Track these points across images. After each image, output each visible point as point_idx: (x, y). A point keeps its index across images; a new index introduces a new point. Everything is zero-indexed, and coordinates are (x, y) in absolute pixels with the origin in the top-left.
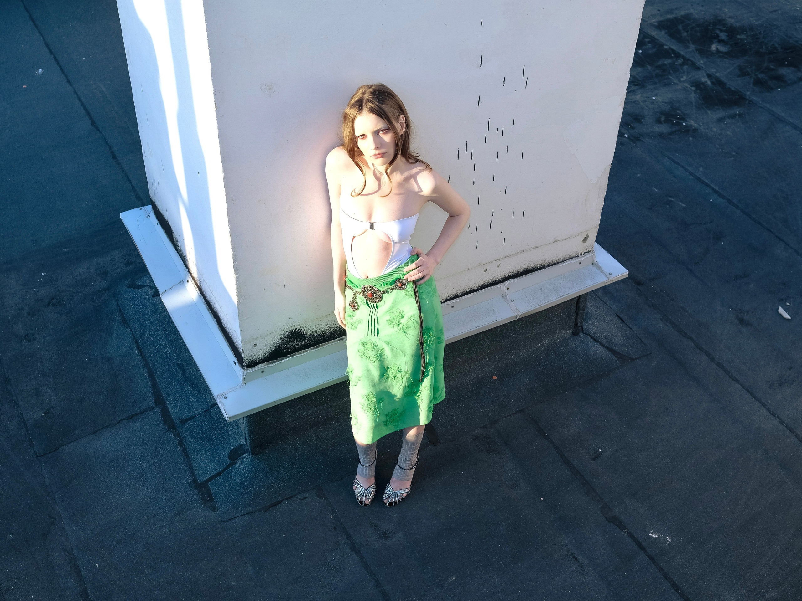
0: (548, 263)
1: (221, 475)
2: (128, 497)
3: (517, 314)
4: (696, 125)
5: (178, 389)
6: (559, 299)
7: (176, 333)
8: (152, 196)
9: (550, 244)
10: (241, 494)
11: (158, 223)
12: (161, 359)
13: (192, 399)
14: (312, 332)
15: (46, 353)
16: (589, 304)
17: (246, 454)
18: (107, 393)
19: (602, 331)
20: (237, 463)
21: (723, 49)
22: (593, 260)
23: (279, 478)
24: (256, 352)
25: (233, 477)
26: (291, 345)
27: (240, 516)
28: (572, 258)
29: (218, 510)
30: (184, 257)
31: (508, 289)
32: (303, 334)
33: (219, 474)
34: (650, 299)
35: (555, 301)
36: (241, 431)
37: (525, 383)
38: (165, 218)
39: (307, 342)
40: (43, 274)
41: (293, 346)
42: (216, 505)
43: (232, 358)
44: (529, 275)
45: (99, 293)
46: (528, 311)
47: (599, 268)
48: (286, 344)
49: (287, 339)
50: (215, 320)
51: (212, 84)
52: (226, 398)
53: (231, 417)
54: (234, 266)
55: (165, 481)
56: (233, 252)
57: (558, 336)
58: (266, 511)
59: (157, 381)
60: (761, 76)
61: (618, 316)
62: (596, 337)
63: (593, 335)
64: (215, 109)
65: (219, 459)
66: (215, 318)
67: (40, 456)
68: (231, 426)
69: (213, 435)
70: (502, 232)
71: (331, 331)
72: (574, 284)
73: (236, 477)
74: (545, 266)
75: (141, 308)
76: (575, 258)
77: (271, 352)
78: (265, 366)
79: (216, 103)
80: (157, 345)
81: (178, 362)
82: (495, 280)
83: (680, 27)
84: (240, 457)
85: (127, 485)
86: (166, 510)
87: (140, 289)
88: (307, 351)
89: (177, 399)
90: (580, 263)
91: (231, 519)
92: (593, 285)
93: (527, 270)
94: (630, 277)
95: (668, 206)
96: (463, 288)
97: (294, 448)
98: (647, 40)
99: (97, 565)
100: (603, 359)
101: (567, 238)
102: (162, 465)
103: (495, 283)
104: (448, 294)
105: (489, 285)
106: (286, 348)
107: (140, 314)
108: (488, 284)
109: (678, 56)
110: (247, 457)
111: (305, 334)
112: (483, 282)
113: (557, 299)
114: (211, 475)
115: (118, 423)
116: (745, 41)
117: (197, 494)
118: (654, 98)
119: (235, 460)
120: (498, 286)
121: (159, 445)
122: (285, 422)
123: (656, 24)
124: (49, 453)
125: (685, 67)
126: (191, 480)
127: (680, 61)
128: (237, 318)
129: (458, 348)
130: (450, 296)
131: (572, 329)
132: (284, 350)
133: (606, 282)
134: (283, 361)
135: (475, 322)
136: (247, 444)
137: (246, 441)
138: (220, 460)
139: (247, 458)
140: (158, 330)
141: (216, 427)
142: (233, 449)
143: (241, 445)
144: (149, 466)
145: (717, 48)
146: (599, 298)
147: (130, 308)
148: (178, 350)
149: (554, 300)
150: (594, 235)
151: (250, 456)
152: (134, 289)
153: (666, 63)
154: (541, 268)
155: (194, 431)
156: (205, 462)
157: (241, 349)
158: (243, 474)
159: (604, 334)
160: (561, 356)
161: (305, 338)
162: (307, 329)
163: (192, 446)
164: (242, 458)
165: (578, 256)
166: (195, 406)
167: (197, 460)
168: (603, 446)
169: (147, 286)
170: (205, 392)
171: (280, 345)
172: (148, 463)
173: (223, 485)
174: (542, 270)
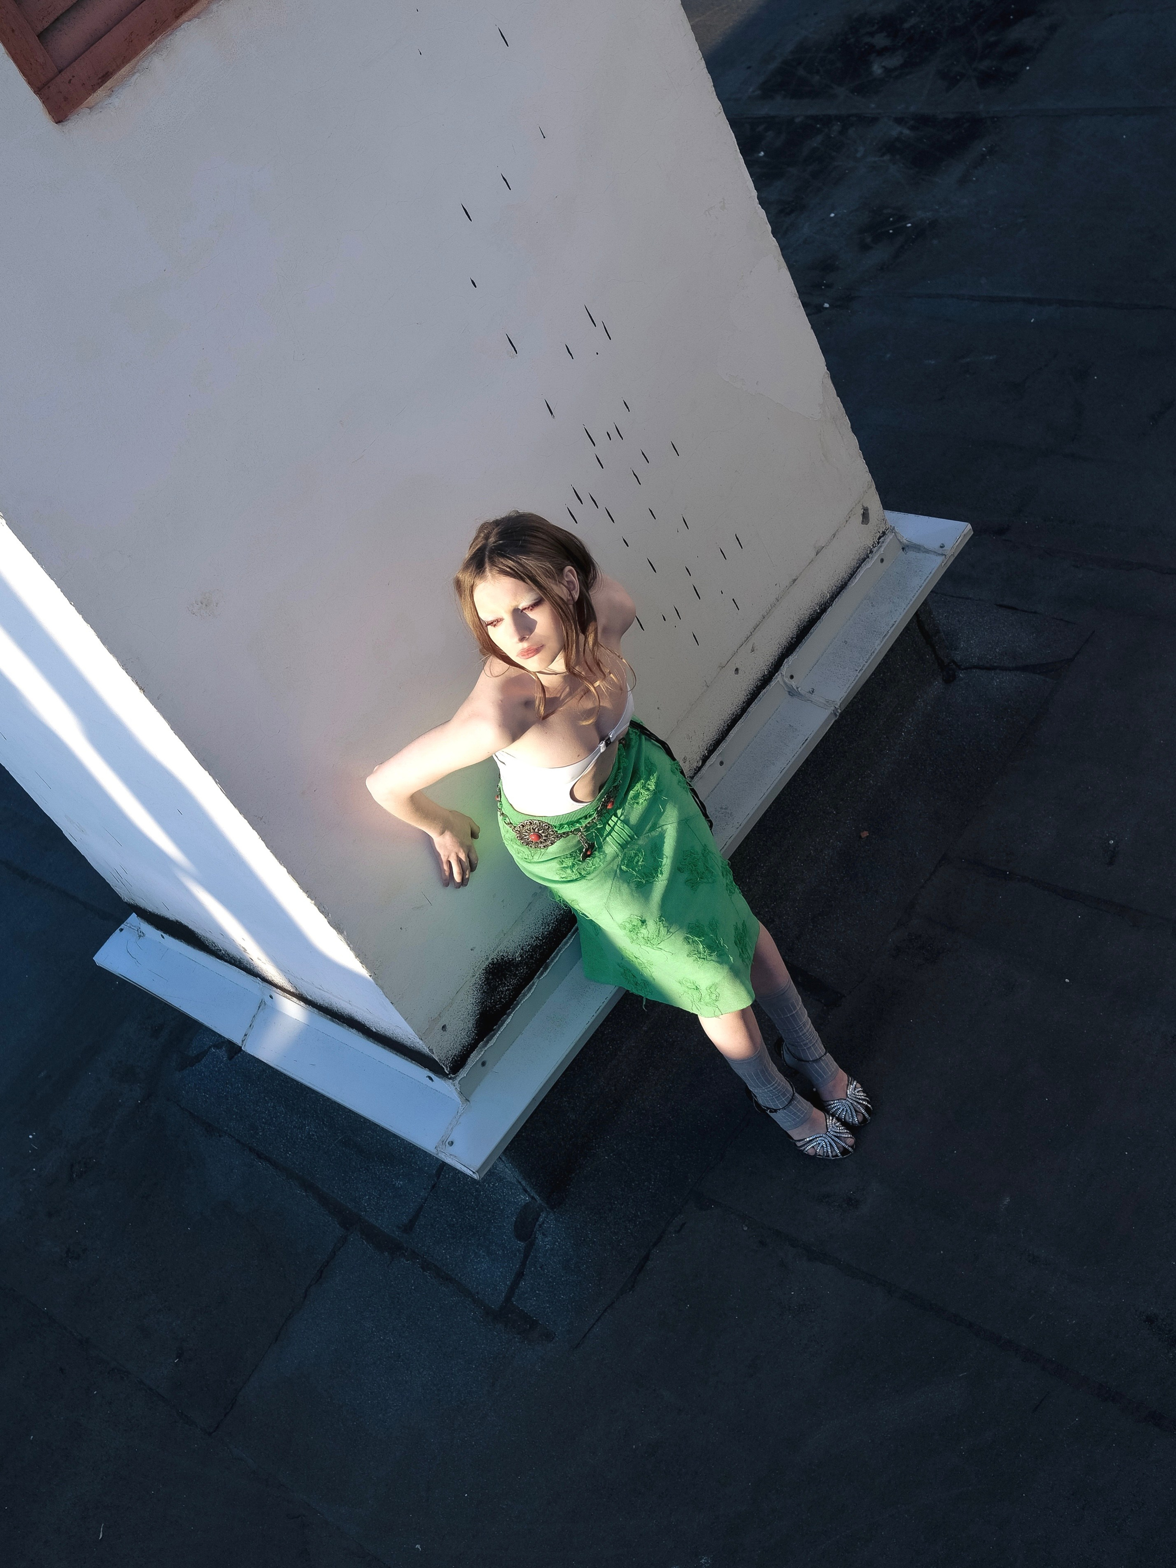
0: (831, 594)
1: (523, 1275)
2: (397, 1406)
3: (833, 708)
4: (929, 214)
5: (365, 1181)
6: (884, 640)
7: (305, 1093)
8: (125, 896)
9: (812, 561)
10: (577, 1285)
11: (163, 934)
12: (308, 1150)
13: (399, 1183)
14: (522, 949)
15: (118, 1260)
16: (941, 617)
17: (543, 1215)
18: (256, 1261)
19: (990, 646)
20: (537, 1238)
21: (894, 61)
22: (900, 542)
23: (620, 1219)
24: (453, 1038)
25: (546, 1265)
26: (502, 992)
27: (597, 1320)
28: (864, 561)
29: (555, 1335)
30: (240, 961)
31: (792, 677)
32: (510, 961)
33: (520, 1275)
34: (1035, 546)
35: (882, 648)
36: (511, 1183)
37: (919, 811)
38: (171, 919)
39: (523, 971)
40: (31, 1137)
41: (507, 990)
42: (547, 1329)
43: (420, 1073)
44: (811, 633)
45: (140, 1110)
46: (848, 692)
47: (917, 548)
48: (492, 996)
49: (489, 986)
50: (354, 1031)
51: (111, 656)
52: (451, 1143)
53: (480, 1169)
54: (329, 923)
55: (440, 1343)
56: (313, 902)
57: (923, 701)
58: (633, 1286)
59: (324, 1189)
60: (984, 65)
61: (1001, 606)
62: (987, 662)
63: (981, 664)
64: (142, 691)
65: (503, 1251)
66: (353, 1028)
67: (215, 1431)
68: (489, 1186)
69: (469, 1220)
70: (722, 593)
71: (550, 928)
72: (895, 601)
73: (549, 1262)
74: (827, 602)
75: (223, 1090)
76: (868, 557)
77: (476, 1023)
78: (482, 1051)
79: (137, 683)
80: (287, 1132)
81: (337, 1139)
82: (763, 677)
83: (801, 72)
84: (537, 1226)
85: (383, 1386)
86: (471, 1388)
87: (202, 1060)
88: (534, 984)
89: (373, 1198)
90: (882, 561)
91: (585, 1336)
92: (925, 583)
93: (804, 626)
94: (978, 531)
95: (968, 376)
96: (719, 722)
97: (614, 1155)
98: (761, 128)
99: (418, 1546)
100: (1021, 692)
101: (834, 535)
102: (418, 1320)
103: (766, 681)
104: (701, 748)
105: (757, 690)
106: (498, 1001)
107: (228, 1099)
108: (754, 691)
109: (827, 121)
110: (547, 1218)
111: (513, 960)
112: (744, 692)
113: (881, 642)
114: (508, 1285)
115: (305, 1297)
116: (922, 26)
117: (505, 1330)
118: (832, 215)
119: (531, 1235)
120: (773, 683)
121: (392, 1290)
122: (571, 1122)
123: (758, 92)
124: (225, 1416)
125: (851, 132)
126: (480, 1313)
127: (837, 127)
128: (387, 1002)
129: (773, 825)
130: (706, 750)
131: (940, 675)
132: (495, 1006)
133: (943, 564)
134: (505, 1025)
135: (774, 764)
136: (533, 1198)
137: (529, 1195)
138: (507, 1251)
139: (548, 1220)
140: (273, 1107)
141: (466, 1203)
142: (516, 1222)
143: (525, 1205)
144: (400, 1335)
145: (884, 67)
146: (953, 597)
147: (206, 1101)
148: (325, 1119)
149: (878, 648)
150: (874, 502)
151: (551, 1214)
152: (192, 1066)
153: (815, 145)
154: (824, 608)
155: (436, 1232)
156: (484, 1271)
157: (425, 1048)
158: (558, 1250)
159: (997, 650)
160: (951, 730)
161: (517, 965)
162: (511, 950)
163: (447, 1259)
164: (540, 1226)
165: (871, 552)
166: (411, 1190)
167: (469, 1275)
168: (1113, 832)
169: (210, 1047)
170: (413, 1159)
171: (483, 1003)
172: (395, 1332)
173: (538, 1288)
174: (827, 613)
